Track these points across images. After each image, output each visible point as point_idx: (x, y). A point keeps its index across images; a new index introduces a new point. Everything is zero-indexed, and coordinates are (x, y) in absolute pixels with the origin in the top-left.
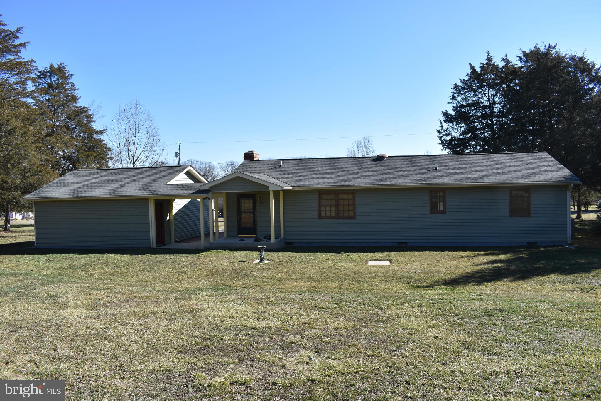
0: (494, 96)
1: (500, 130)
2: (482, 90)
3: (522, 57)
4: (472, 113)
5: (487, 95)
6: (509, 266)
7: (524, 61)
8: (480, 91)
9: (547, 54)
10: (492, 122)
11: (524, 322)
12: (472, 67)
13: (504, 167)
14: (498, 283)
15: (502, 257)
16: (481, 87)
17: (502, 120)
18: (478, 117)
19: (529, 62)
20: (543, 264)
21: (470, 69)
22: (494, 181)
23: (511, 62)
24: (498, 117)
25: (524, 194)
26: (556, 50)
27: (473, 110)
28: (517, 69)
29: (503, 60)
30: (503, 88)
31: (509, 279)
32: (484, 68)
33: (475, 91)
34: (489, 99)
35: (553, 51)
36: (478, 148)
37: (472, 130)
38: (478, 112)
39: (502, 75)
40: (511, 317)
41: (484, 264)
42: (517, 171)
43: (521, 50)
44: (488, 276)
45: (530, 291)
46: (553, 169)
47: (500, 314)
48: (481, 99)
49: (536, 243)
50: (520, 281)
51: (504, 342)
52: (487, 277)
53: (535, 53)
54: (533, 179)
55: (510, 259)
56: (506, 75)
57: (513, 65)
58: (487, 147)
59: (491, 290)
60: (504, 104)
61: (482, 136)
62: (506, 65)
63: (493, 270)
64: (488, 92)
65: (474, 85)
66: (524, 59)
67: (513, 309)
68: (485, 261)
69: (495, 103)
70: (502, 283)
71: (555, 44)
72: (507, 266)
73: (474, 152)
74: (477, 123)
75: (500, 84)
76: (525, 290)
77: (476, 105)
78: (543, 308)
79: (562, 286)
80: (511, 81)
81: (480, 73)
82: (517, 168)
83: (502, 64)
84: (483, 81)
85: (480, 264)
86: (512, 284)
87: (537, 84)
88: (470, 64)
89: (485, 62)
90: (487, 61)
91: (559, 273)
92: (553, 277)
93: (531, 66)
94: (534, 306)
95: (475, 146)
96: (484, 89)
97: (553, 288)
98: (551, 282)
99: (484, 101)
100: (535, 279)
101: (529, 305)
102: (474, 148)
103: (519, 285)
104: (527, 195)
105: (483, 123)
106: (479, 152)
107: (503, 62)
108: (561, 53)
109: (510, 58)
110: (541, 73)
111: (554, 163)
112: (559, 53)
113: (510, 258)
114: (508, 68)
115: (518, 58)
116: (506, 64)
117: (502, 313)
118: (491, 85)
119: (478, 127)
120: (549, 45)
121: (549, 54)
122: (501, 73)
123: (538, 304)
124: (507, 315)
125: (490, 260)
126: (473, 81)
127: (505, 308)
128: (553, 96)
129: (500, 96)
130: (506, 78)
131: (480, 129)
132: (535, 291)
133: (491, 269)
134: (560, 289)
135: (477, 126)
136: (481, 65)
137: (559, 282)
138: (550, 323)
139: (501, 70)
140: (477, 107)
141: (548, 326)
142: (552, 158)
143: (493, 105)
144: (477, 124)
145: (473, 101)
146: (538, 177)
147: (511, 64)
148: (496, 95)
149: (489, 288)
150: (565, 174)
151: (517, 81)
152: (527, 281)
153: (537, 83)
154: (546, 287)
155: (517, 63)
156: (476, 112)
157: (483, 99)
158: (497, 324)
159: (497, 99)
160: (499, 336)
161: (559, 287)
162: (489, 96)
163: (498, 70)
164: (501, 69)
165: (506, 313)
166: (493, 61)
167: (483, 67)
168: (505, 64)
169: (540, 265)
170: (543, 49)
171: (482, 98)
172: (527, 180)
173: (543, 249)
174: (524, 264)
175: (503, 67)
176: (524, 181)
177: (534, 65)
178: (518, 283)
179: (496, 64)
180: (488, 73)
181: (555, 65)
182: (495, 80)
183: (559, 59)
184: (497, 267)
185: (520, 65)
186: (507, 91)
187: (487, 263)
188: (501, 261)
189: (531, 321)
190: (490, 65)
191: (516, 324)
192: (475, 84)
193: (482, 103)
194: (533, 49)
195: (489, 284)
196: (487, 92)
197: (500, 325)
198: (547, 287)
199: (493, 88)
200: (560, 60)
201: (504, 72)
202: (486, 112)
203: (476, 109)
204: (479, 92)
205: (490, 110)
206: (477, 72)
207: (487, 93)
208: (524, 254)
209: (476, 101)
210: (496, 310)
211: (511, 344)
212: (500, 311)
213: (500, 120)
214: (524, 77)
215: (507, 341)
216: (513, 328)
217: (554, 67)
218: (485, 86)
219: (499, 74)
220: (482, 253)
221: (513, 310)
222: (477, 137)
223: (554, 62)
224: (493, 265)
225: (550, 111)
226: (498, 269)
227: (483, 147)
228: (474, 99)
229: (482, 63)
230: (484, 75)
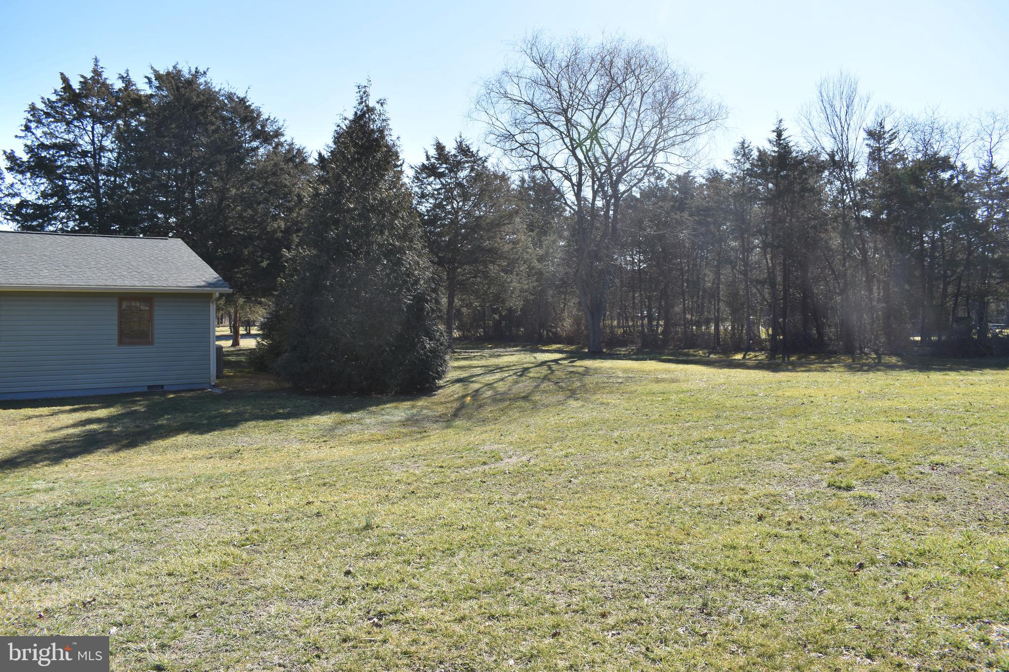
0: (103, 136)
1: (110, 197)
2: (82, 122)
3: (153, 79)
4: (61, 162)
5: (90, 133)
6: (112, 427)
7: (157, 87)
8: (77, 124)
9: (191, 83)
10: (98, 181)
11: (117, 516)
12: (65, 80)
13: (110, 261)
14: (89, 457)
15: (102, 413)
16: (80, 117)
17: (115, 180)
18: (72, 170)
19: (163, 90)
20: (168, 419)
21: (61, 81)
22: (91, 284)
23: (134, 85)
24: (107, 174)
25: (142, 307)
26: (206, 79)
27: (63, 156)
28: (143, 98)
29: (122, 77)
30: (118, 126)
31: (108, 450)
32: (88, 85)
33: (68, 123)
34: (93, 141)
35: (202, 80)
36: (71, 224)
37: (61, 192)
38: (73, 160)
39: (119, 104)
40: (96, 513)
41: (67, 427)
42: (131, 267)
43: (152, 68)
44: (73, 447)
45: (143, 465)
46: (190, 267)
47: (77, 509)
48: (79, 140)
49: (162, 386)
50: (127, 451)
51: (75, 557)
52: (71, 450)
53: (173, 78)
54: (157, 282)
55: (114, 416)
56: (124, 103)
57: (138, 90)
58: (87, 224)
59: (76, 471)
60: (119, 153)
61: (79, 204)
62: (126, 88)
63: (83, 437)
64: (93, 128)
65: (67, 113)
66: (156, 83)
67: (103, 498)
68: (71, 422)
69: (102, 149)
70: (97, 458)
71: (205, 70)
72: (109, 427)
73: (62, 229)
74: (71, 179)
75: (113, 119)
76: (133, 464)
77: (68, 147)
78: (152, 491)
79: (194, 453)
80: (133, 115)
81: (79, 94)
82: (132, 263)
83: (118, 85)
84: (83, 107)
85: (61, 428)
86: (114, 458)
87: (173, 129)
88: (62, 74)
89: (89, 75)
90: (92, 74)
91: (190, 433)
92: (181, 439)
93: (166, 97)
94: (140, 488)
95: (65, 221)
96: (85, 122)
97: (180, 456)
98: (176, 448)
99: (85, 143)
100: (152, 445)
101: (130, 489)
102: (62, 223)
103: (125, 457)
104: (147, 308)
105: (80, 182)
106: (73, 232)
107: (120, 81)
108: (214, 85)
109: (134, 78)
110: (181, 111)
111: (192, 259)
112: (209, 85)
113: (116, 413)
114: (129, 94)
115: (147, 80)
116: (126, 86)
117: (82, 508)
118: (97, 118)
119: (71, 188)
120: (197, 68)
121: (195, 83)
122: (118, 99)
123: (147, 484)
124: (89, 509)
125: (80, 419)
126: (65, 105)
127: (88, 500)
128: (198, 151)
129: (113, 139)
130: (124, 109)
131: (74, 192)
132: (150, 465)
133: (78, 436)
134: (190, 456)
135: (70, 185)
136: (82, 80)
137: (189, 446)
138: (159, 512)
139: (117, 95)
140: (70, 152)
141: (154, 519)
142: (191, 250)
143: (100, 152)
144: (69, 181)
145: (65, 139)
146: (166, 280)
147: (134, 87)
148: (105, 136)
149: (73, 468)
150: (207, 276)
151: (143, 118)
152: (138, 449)
153: (174, 126)
154: (168, 456)
155: (145, 89)
156: (69, 161)
157: (83, 139)
158: (68, 528)
159: (107, 143)
160: (68, 546)
161: (188, 453)
162: (93, 136)
163: (111, 93)
164: (117, 92)
165: (88, 507)
166: (103, 77)
167: (84, 83)
168: (124, 85)
169: (163, 421)
170: (186, 75)
171: (81, 136)
172: (147, 283)
173: (172, 396)
174: (138, 422)
175: (120, 90)
176: (142, 284)
177: (170, 95)
178: (122, 454)
179: (108, 82)
180: (94, 96)
181: (203, 102)
182: (104, 109)
183: (209, 94)
184: (90, 431)
185: (149, 91)
186: (125, 131)
187: (74, 426)
188: (99, 420)
189: (128, 514)
190: (98, 82)
191: (102, 522)
192: (69, 111)
193: (80, 145)
194: (171, 69)
195: (73, 460)
196: (89, 128)
197: (75, 528)
198: (170, 455)
199: (101, 123)
200: (210, 96)
201: (122, 98)
202: (87, 163)
203: (69, 156)
204: (76, 126)
205: (95, 161)
206: (74, 90)
207: (91, 129)
208: (140, 405)
209: (69, 140)
210: (72, 504)
211: (87, 558)
212: (79, 505)
213: (112, 179)
214: (153, 113)
215: (81, 553)
216: (97, 530)
217: (200, 105)
218: (88, 116)
219: (113, 100)
220: (68, 408)
221: (102, 500)
222: (68, 206)
223: (201, 97)
224: (84, 428)
225: (192, 174)
226: (93, 433)
227: (80, 224)
228: (66, 137)
229: (83, 77)
230: (87, 97)
